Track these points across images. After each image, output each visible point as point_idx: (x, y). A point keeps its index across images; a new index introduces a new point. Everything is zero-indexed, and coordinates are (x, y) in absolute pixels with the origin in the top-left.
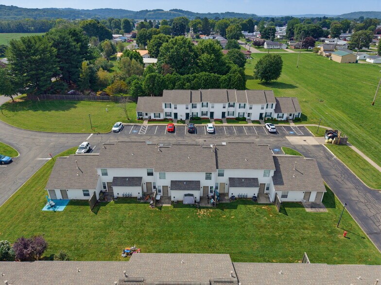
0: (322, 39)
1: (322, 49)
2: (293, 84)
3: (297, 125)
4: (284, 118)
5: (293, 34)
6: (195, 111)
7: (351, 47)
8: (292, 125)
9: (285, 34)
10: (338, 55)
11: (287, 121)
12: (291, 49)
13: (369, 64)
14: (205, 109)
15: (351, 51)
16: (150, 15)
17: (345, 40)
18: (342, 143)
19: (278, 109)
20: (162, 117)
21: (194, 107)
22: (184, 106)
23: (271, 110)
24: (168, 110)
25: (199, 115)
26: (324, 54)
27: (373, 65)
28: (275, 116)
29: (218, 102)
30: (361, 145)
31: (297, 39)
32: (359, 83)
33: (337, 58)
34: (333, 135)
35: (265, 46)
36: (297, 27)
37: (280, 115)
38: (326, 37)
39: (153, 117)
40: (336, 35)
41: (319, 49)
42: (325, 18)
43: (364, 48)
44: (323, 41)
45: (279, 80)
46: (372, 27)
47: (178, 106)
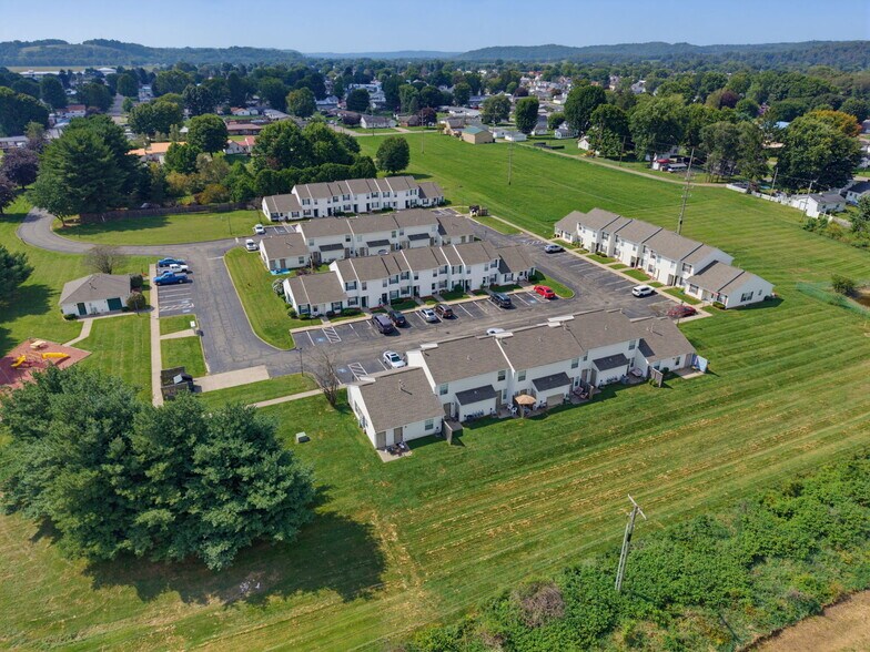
0: (445, 108)
1: (448, 126)
2: (426, 173)
3: (444, 209)
4: (430, 204)
5: (397, 101)
6: (337, 205)
7: (487, 120)
8: (439, 209)
9: (384, 100)
10: (470, 132)
11: (433, 206)
12: (403, 126)
13: (508, 144)
14: (347, 203)
15: (486, 126)
16: (30, 54)
17: (477, 108)
18: (483, 214)
19: (422, 195)
20: (301, 216)
21: (336, 200)
22: (326, 200)
23: (415, 197)
24: (306, 207)
25: (342, 210)
26: (453, 133)
27: (512, 144)
28: (420, 202)
29: (360, 193)
30: (499, 214)
31: (407, 110)
32: (497, 166)
33: (469, 138)
34: (476, 209)
35: (364, 124)
36: (403, 90)
37: (426, 200)
38: (450, 104)
39: (290, 217)
40: (463, 100)
41: (444, 126)
42: (440, 65)
43: (503, 121)
44: (447, 111)
45: (408, 170)
46: (513, 83)
47: (319, 201)
